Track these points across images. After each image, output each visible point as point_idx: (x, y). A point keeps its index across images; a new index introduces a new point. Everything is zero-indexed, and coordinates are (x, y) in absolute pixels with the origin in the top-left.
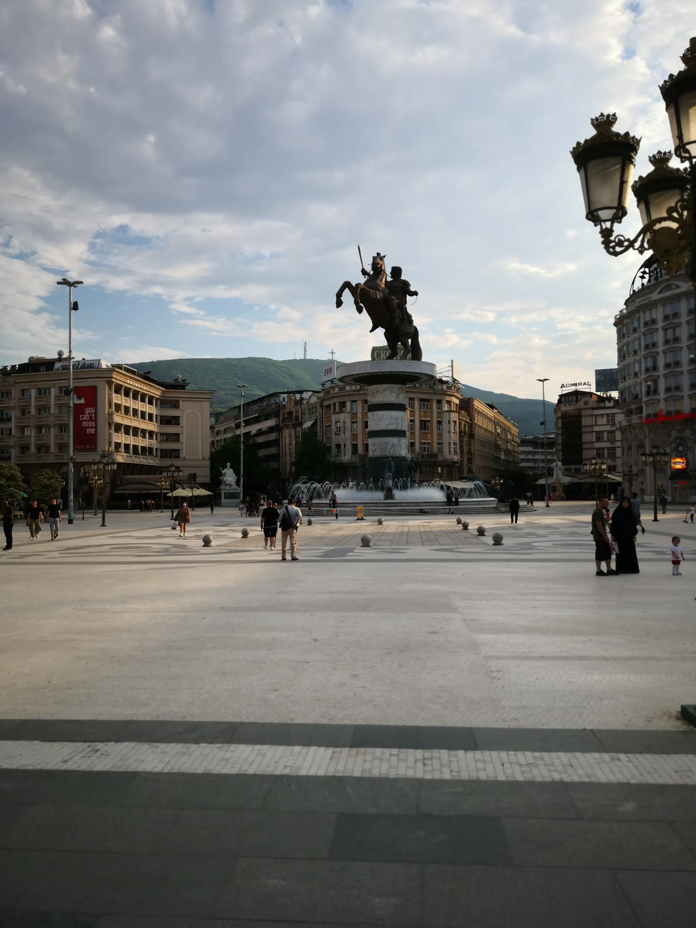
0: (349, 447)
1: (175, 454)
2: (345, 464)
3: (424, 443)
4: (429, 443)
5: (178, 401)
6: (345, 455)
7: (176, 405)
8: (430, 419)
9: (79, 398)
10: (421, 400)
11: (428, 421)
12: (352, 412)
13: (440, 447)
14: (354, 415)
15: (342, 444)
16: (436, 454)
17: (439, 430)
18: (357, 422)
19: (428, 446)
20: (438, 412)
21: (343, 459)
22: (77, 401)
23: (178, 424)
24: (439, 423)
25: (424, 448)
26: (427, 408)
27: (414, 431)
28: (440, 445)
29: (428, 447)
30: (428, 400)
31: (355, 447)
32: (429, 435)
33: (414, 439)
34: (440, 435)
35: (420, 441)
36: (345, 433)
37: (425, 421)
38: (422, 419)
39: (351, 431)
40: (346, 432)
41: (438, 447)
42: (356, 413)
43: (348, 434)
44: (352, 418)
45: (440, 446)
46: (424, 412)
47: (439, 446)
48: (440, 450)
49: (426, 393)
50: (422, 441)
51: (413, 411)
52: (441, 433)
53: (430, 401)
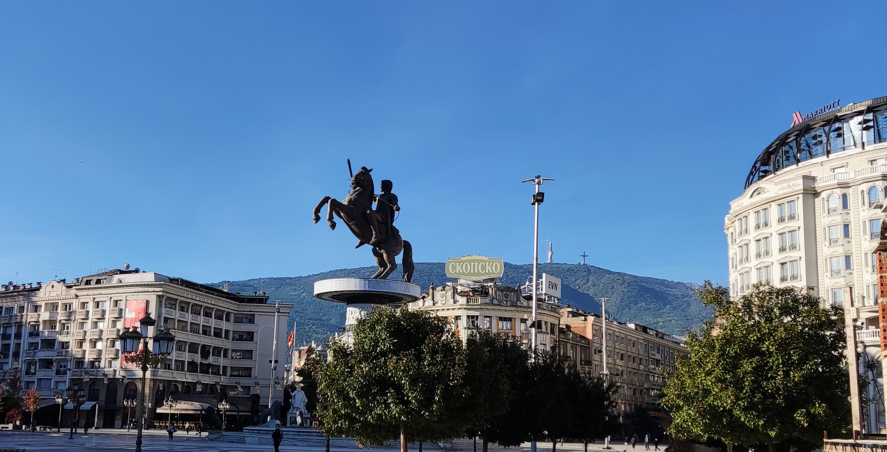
1: (247, 372)
5: (254, 315)
7: (251, 320)
9: (130, 312)
20: (522, 333)
23: (252, 339)
26: (509, 328)
30: (510, 319)
46: (504, 332)
53: (513, 320)
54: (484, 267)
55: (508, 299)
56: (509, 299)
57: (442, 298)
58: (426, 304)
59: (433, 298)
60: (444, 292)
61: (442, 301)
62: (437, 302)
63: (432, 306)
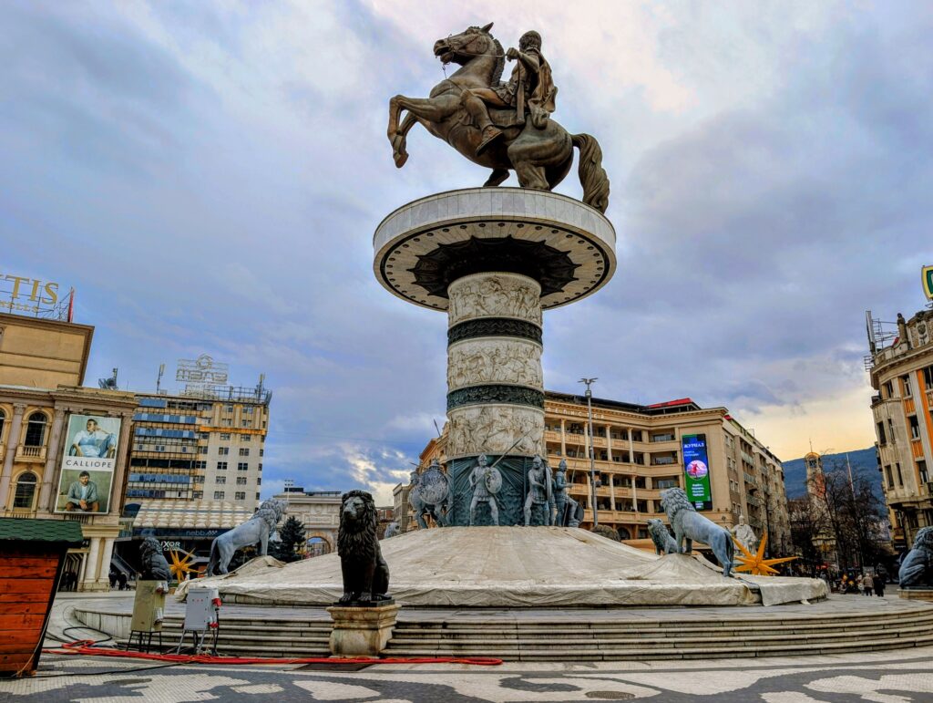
0: (910, 468)
2: (906, 505)
5: (674, 428)
6: (902, 486)
7: (670, 436)
12: (905, 398)
14: (909, 403)
21: (899, 495)
23: (676, 461)
31: (921, 467)
36: (894, 443)
40: (897, 440)
42: (911, 400)
43: (904, 443)
44: (907, 410)
57: (922, 333)
58: (898, 352)
59: (907, 337)
60: (924, 322)
61: (923, 338)
62: (916, 344)
63: (907, 352)
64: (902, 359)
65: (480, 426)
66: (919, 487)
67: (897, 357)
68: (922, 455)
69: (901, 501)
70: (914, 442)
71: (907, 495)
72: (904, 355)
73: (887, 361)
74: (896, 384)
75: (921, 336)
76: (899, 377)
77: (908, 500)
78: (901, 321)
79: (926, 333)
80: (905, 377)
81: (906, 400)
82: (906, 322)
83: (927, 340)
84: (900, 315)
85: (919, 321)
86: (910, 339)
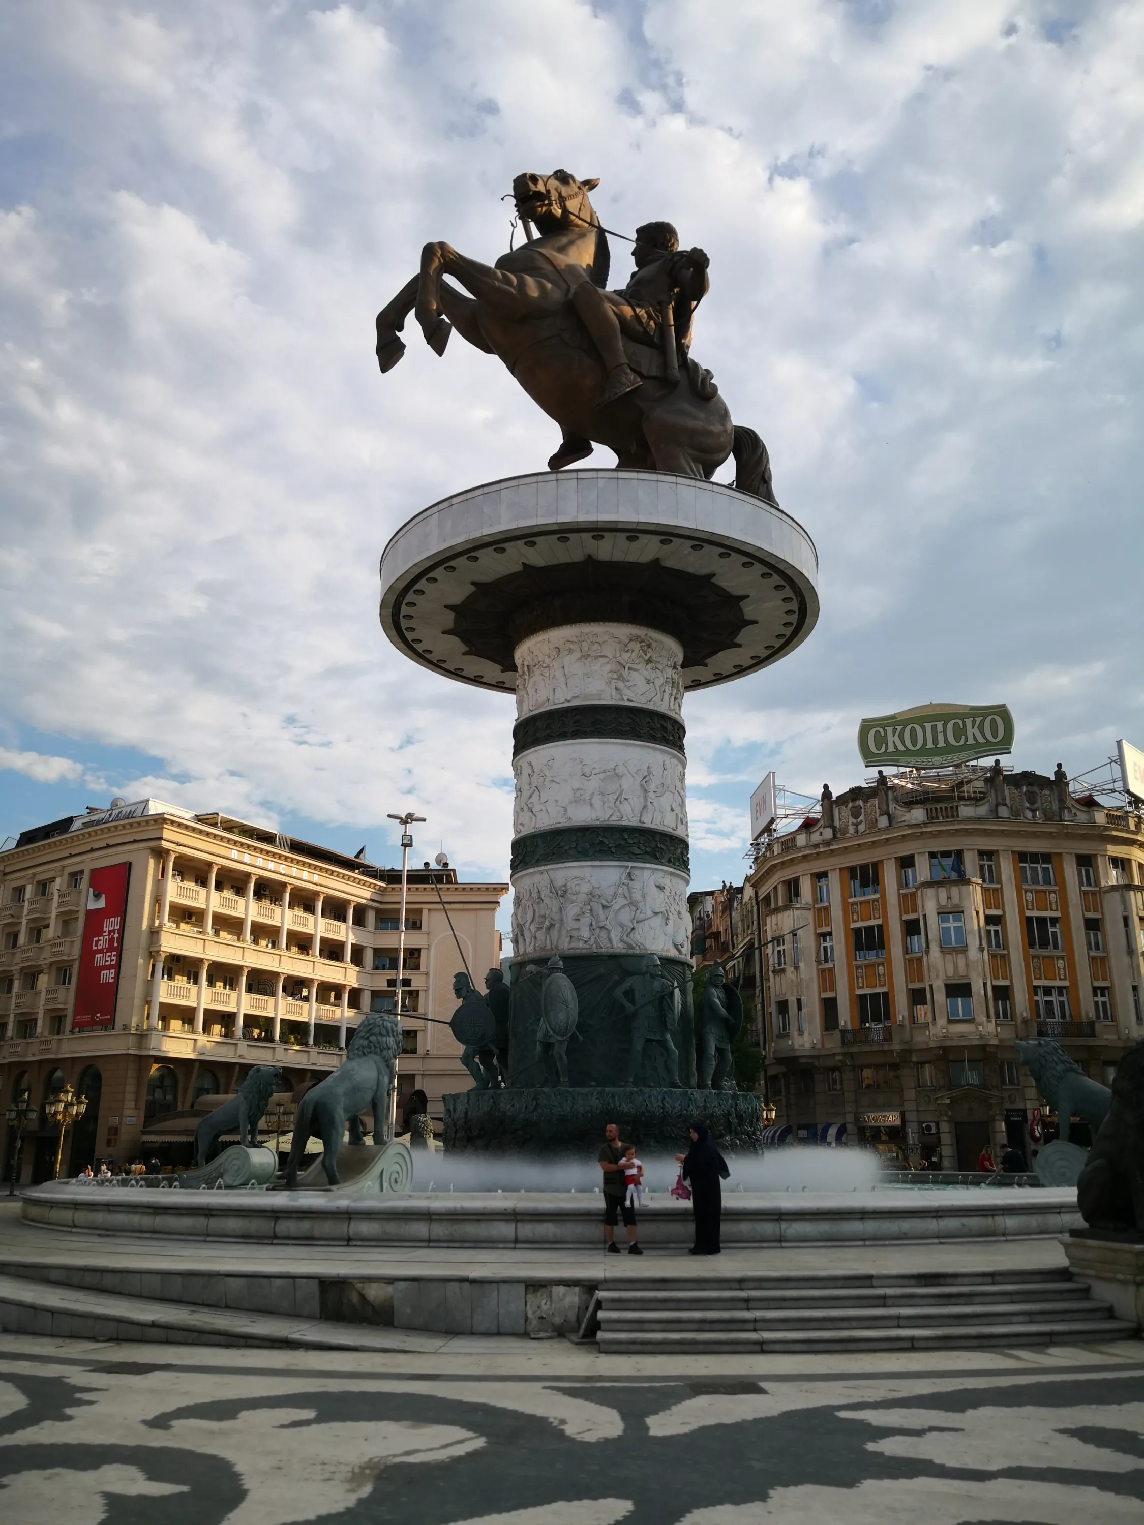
0: (813, 1009)
1: (409, 1042)
2: (802, 1061)
3: (1048, 991)
4: (1065, 987)
6: (801, 1032)
7: (411, 922)
8: (1057, 914)
9: (97, 896)
10: (1022, 857)
11: (1054, 921)
12: (816, 906)
13: (1104, 1003)
14: (822, 914)
15: (792, 1000)
16: (1092, 1024)
17: (1097, 948)
18: (830, 934)
19: (1061, 999)
20: (1086, 893)
21: (796, 1046)
22: (93, 905)
23: (417, 965)
24: (1093, 925)
25: (1049, 1004)
26: (1047, 881)
27: (1005, 952)
28: (1103, 995)
29: (1062, 1004)
30: (1047, 858)
31: (829, 1006)
32: (1060, 963)
33: (1007, 975)
34: (1100, 964)
35: (1029, 981)
36: (797, 968)
37: (1042, 921)
38: (1028, 913)
39: (818, 962)
40: (802, 965)
41: (1096, 1003)
42: (827, 909)
43: (808, 970)
44: (818, 923)
45: (1104, 999)
46: (1037, 891)
47: (1100, 999)
48: (1107, 1012)
49: (1035, 835)
50: (1036, 983)
51: (995, 890)
52: (1103, 959)
53: (1054, 859)
54: (960, 732)
55: (1036, 806)
56: (1038, 805)
57: (856, 817)
58: (816, 838)
59: (833, 821)
60: (861, 803)
61: (856, 825)
62: (844, 831)
63: (831, 840)
64: (822, 850)
65: (621, 902)
66: (822, 1036)
67: (816, 846)
68: (833, 988)
69: (798, 1054)
70: (823, 971)
71: (808, 1046)
72: (828, 843)
73: (800, 849)
74: (806, 886)
75: (854, 821)
76: (812, 874)
77: (808, 1053)
78: (827, 794)
79: (862, 818)
80: (820, 876)
81: (819, 910)
82: (834, 798)
83: (862, 828)
84: (826, 787)
85: (854, 800)
86: (837, 823)
